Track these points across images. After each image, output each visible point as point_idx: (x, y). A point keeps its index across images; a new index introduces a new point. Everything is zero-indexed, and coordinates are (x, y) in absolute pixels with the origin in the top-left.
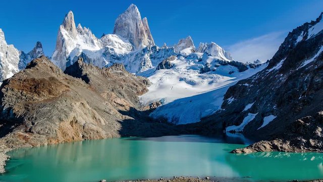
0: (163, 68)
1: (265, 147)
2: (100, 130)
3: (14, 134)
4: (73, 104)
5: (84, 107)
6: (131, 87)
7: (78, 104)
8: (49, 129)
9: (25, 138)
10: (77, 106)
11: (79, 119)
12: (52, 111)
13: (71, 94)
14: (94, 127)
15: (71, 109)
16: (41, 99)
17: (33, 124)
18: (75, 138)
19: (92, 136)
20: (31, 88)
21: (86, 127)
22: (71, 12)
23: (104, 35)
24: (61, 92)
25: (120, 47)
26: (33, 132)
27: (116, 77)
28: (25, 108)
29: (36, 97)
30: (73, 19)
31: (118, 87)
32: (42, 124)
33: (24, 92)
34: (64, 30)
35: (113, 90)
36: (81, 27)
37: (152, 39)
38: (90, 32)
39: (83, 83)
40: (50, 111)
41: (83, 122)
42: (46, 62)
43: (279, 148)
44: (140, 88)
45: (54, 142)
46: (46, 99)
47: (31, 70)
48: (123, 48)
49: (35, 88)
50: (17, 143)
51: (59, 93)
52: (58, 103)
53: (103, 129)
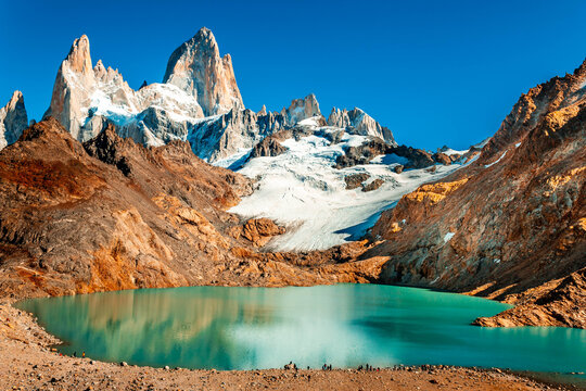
0: (263, 154)
1: (538, 317)
2: (166, 269)
3: (11, 269)
4: (115, 214)
5: (136, 221)
6: (205, 188)
7: (125, 215)
8: (77, 263)
9: (33, 278)
10: (122, 218)
11: (128, 245)
12: (79, 226)
13: (110, 194)
14: (157, 264)
15: (113, 224)
16: (54, 202)
17: (45, 251)
18: (123, 283)
19: (152, 280)
20: (35, 179)
21: (142, 263)
22: (86, 37)
23: (145, 84)
24: (92, 189)
25: (177, 108)
26: (46, 268)
27: (174, 166)
28: (25, 218)
29: (46, 198)
30: (88, 49)
31: (179, 185)
32: (62, 252)
33: (22, 187)
34: (70, 71)
35: (171, 193)
36: (102, 66)
37: (240, 96)
38: (120, 78)
39: (120, 174)
40: (74, 226)
41: (135, 252)
42: (57, 130)
43: (568, 321)
44: (221, 191)
45: (86, 289)
46: (64, 201)
47: (34, 144)
48: (182, 112)
49: (44, 179)
50: (20, 287)
51: (88, 193)
52: (88, 212)
53: (172, 268)
